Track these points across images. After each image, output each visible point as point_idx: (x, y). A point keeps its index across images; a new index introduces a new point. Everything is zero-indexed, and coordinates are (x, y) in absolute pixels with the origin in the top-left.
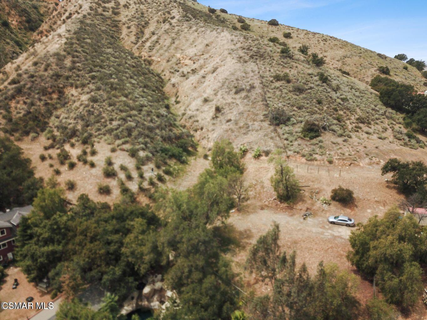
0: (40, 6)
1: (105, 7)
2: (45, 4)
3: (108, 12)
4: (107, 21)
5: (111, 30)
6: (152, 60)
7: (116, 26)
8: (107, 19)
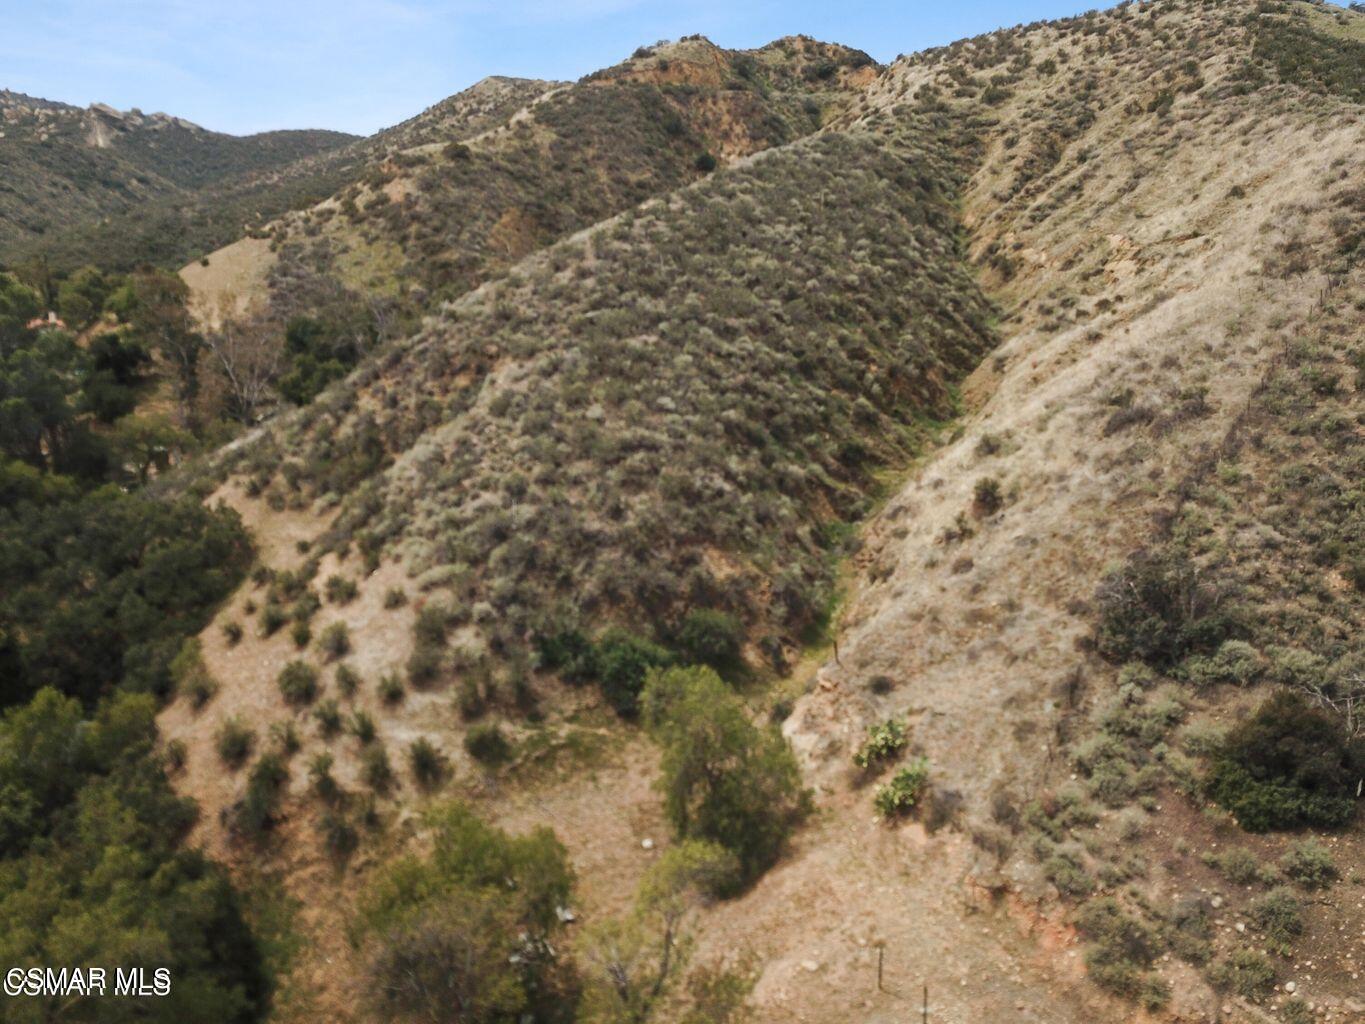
0: (828, 104)
1: (972, 82)
2: (846, 95)
3: (972, 96)
4: (946, 126)
5: (943, 157)
6: (1021, 259)
7: (972, 141)
8: (951, 123)
